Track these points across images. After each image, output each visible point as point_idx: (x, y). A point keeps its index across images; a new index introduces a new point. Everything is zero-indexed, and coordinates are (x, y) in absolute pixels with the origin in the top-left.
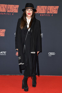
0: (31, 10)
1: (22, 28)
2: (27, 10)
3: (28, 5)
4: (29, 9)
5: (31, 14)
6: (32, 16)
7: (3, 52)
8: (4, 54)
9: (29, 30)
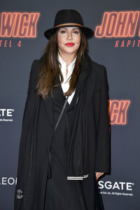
0: (76, 32)
1: (44, 92)
2: (63, 32)
3: (66, 17)
4: (70, 29)
5: (77, 46)
6: (78, 52)
7: (122, 183)
8: (125, 191)
9: (70, 100)
